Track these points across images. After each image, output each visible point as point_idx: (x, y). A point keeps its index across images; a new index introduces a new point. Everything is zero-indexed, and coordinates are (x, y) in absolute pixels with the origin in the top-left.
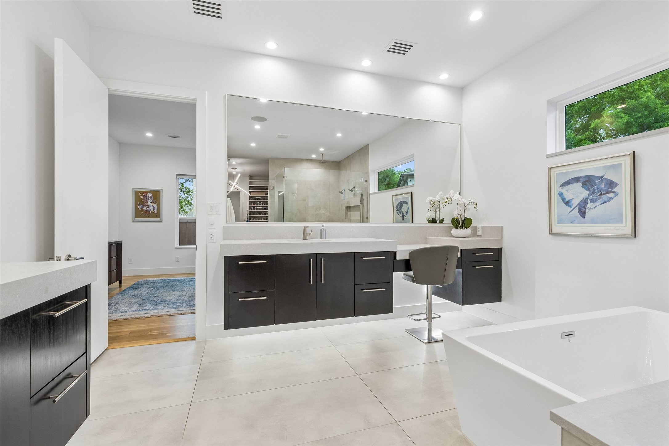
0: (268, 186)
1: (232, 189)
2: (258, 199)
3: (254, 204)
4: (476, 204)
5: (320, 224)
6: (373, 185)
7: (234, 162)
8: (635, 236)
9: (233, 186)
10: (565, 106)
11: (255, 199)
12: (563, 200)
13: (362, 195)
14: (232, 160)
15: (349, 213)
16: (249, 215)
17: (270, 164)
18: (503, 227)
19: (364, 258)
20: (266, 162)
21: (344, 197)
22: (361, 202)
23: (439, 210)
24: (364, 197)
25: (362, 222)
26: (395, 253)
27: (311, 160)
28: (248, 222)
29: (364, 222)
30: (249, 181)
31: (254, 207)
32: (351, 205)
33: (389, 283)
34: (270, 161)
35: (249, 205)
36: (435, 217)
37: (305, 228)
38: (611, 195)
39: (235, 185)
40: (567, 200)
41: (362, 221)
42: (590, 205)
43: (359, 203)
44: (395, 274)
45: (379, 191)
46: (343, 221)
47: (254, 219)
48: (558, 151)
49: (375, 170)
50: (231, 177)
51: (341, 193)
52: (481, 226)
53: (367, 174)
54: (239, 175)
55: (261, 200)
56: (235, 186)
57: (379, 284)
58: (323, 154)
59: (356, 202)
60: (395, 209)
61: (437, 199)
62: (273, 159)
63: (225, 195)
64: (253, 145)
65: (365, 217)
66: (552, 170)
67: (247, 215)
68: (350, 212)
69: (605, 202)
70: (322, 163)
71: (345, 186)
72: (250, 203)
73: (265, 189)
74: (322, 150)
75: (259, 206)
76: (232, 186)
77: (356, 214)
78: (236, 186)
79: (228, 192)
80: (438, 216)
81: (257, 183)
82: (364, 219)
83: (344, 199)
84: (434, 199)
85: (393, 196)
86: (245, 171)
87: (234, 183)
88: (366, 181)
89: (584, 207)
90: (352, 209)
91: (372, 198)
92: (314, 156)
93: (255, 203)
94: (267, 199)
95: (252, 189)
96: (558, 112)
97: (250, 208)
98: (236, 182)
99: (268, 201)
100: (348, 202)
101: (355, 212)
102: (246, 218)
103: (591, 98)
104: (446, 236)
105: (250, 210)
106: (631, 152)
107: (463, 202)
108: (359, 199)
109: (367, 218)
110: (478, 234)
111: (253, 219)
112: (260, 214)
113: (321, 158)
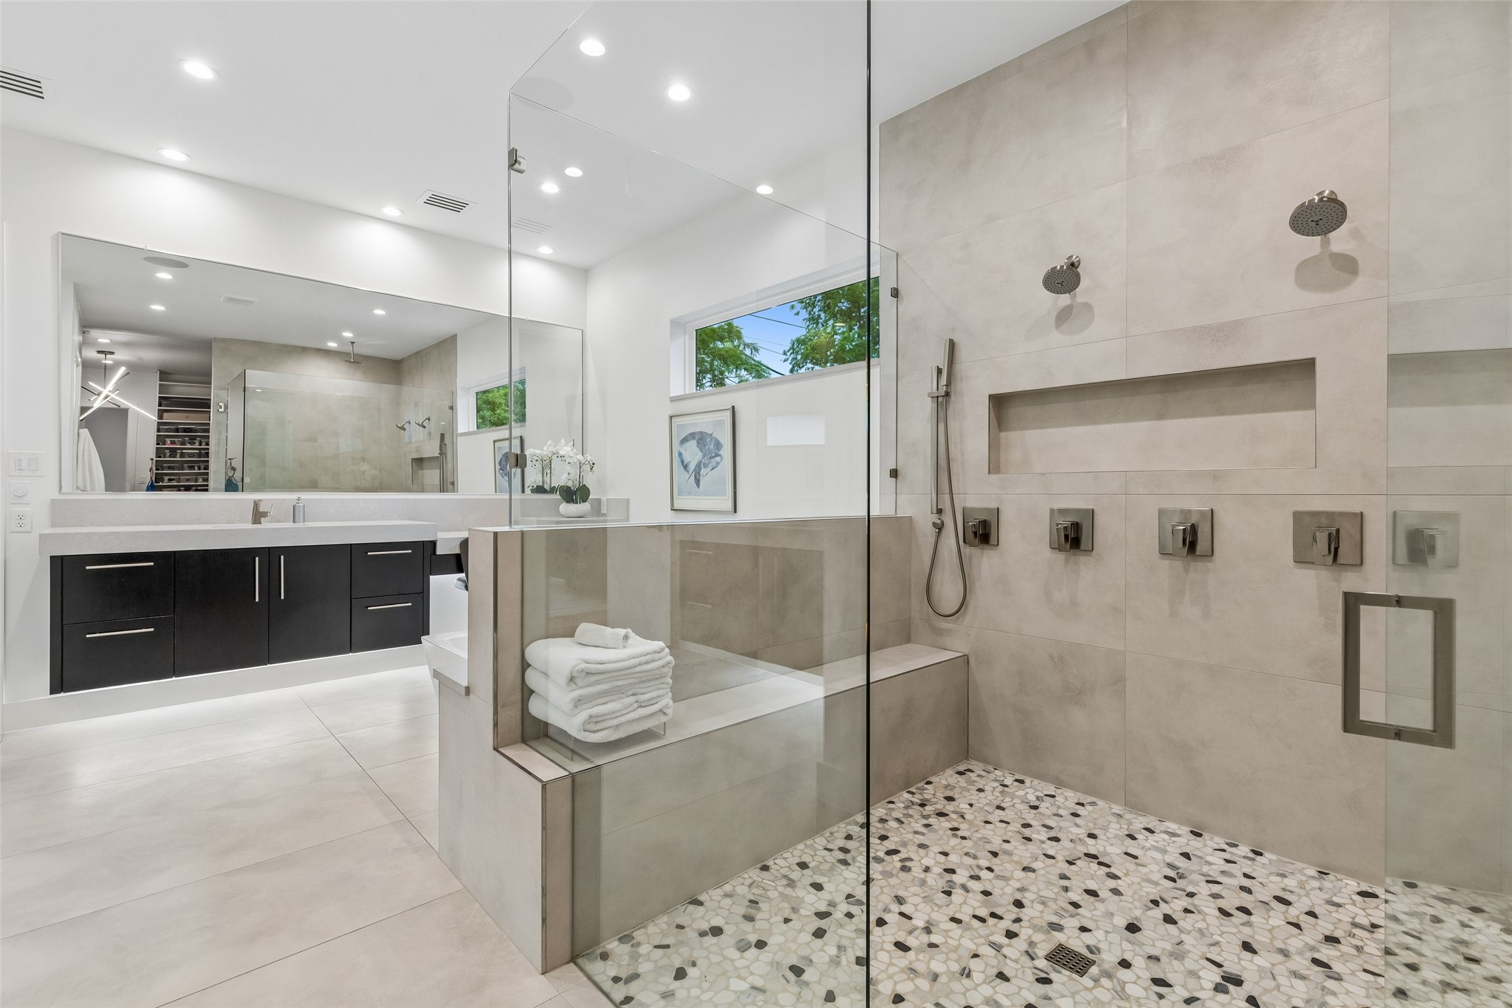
0: (210, 399)
1: (98, 403)
2: (185, 430)
3: (173, 443)
4: (594, 464)
5: (291, 497)
6: (466, 419)
7: (104, 338)
8: (735, 512)
9: (102, 396)
10: (696, 330)
11: (177, 430)
12: (682, 462)
13: (442, 436)
14: (94, 333)
15: (420, 471)
16: (157, 469)
17: (216, 352)
18: (630, 500)
19: (369, 553)
20: (205, 345)
21: (410, 437)
22: (440, 450)
23: (551, 472)
24: (447, 441)
25: (443, 492)
26: (433, 544)
27: (328, 353)
28: (152, 488)
29: (447, 492)
30: (158, 382)
31: (173, 452)
32: (425, 455)
33: (423, 595)
34: (215, 346)
35: (158, 444)
36: (543, 483)
37: (256, 504)
38: (718, 459)
39: (109, 394)
40: (685, 463)
41: (443, 489)
42: (703, 471)
43: (436, 453)
44: (435, 580)
45: (477, 428)
46: (408, 490)
47: (174, 480)
48: (687, 393)
49: (469, 388)
50: (93, 370)
51: (403, 428)
52: (605, 498)
53: (453, 395)
54: (122, 370)
55: (196, 431)
56: (107, 397)
57: (401, 596)
58: (353, 343)
59: (431, 450)
60: (498, 467)
61: (545, 453)
62: (223, 340)
63: (71, 416)
64: (158, 308)
65: (450, 480)
66: (674, 420)
67: (151, 470)
68: (422, 469)
69: (713, 469)
70: (352, 362)
71: (412, 415)
72: (160, 440)
73: (204, 404)
74: (348, 334)
75: (189, 446)
76: (99, 395)
77: (431, 475)
78: (113, 396)
79: (83, 410)
80: (549, 482)
81: (181, 390)
82: (447, 485)
83: (410, 443)
84: (539, 452)
85: (494, 442)
86: (141, 359)
87: (105, 388)
88: (451, 408)
89: (699, 474)
90: (426, 464)
91: (461, 444)
92: (332, 345)
93: (176, 440)
94: (208, 431)
95: (166, 402)
96: (687, 337)
97: (159, 452)
98: (111, 385)
99: (210, 434)
100: (418, 450)
101: (433, 471)
102: (147, 477)
103: (714, 326)
104: (555, 516)
105: (160, 457)
106: (730, 407)
107: (578, 460)
108: (436, 443)
109: (453, 484)
110: (602, 512)
111: (170, 480)
112: (192, 468)
113: (349, 349)
